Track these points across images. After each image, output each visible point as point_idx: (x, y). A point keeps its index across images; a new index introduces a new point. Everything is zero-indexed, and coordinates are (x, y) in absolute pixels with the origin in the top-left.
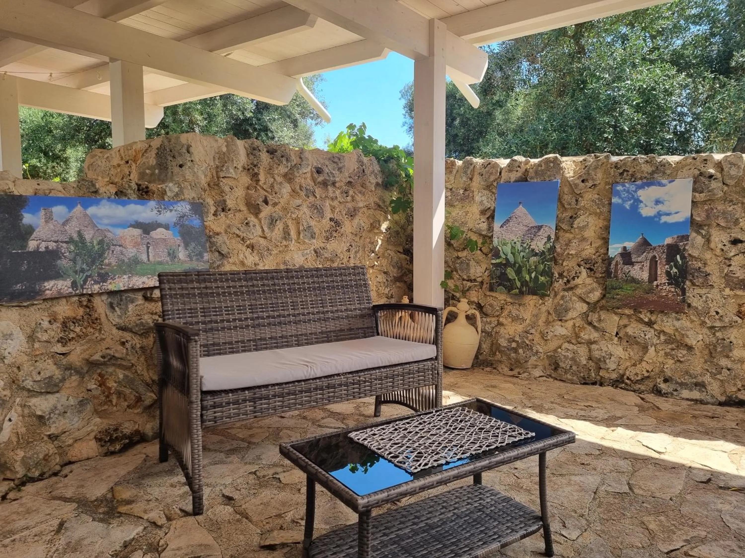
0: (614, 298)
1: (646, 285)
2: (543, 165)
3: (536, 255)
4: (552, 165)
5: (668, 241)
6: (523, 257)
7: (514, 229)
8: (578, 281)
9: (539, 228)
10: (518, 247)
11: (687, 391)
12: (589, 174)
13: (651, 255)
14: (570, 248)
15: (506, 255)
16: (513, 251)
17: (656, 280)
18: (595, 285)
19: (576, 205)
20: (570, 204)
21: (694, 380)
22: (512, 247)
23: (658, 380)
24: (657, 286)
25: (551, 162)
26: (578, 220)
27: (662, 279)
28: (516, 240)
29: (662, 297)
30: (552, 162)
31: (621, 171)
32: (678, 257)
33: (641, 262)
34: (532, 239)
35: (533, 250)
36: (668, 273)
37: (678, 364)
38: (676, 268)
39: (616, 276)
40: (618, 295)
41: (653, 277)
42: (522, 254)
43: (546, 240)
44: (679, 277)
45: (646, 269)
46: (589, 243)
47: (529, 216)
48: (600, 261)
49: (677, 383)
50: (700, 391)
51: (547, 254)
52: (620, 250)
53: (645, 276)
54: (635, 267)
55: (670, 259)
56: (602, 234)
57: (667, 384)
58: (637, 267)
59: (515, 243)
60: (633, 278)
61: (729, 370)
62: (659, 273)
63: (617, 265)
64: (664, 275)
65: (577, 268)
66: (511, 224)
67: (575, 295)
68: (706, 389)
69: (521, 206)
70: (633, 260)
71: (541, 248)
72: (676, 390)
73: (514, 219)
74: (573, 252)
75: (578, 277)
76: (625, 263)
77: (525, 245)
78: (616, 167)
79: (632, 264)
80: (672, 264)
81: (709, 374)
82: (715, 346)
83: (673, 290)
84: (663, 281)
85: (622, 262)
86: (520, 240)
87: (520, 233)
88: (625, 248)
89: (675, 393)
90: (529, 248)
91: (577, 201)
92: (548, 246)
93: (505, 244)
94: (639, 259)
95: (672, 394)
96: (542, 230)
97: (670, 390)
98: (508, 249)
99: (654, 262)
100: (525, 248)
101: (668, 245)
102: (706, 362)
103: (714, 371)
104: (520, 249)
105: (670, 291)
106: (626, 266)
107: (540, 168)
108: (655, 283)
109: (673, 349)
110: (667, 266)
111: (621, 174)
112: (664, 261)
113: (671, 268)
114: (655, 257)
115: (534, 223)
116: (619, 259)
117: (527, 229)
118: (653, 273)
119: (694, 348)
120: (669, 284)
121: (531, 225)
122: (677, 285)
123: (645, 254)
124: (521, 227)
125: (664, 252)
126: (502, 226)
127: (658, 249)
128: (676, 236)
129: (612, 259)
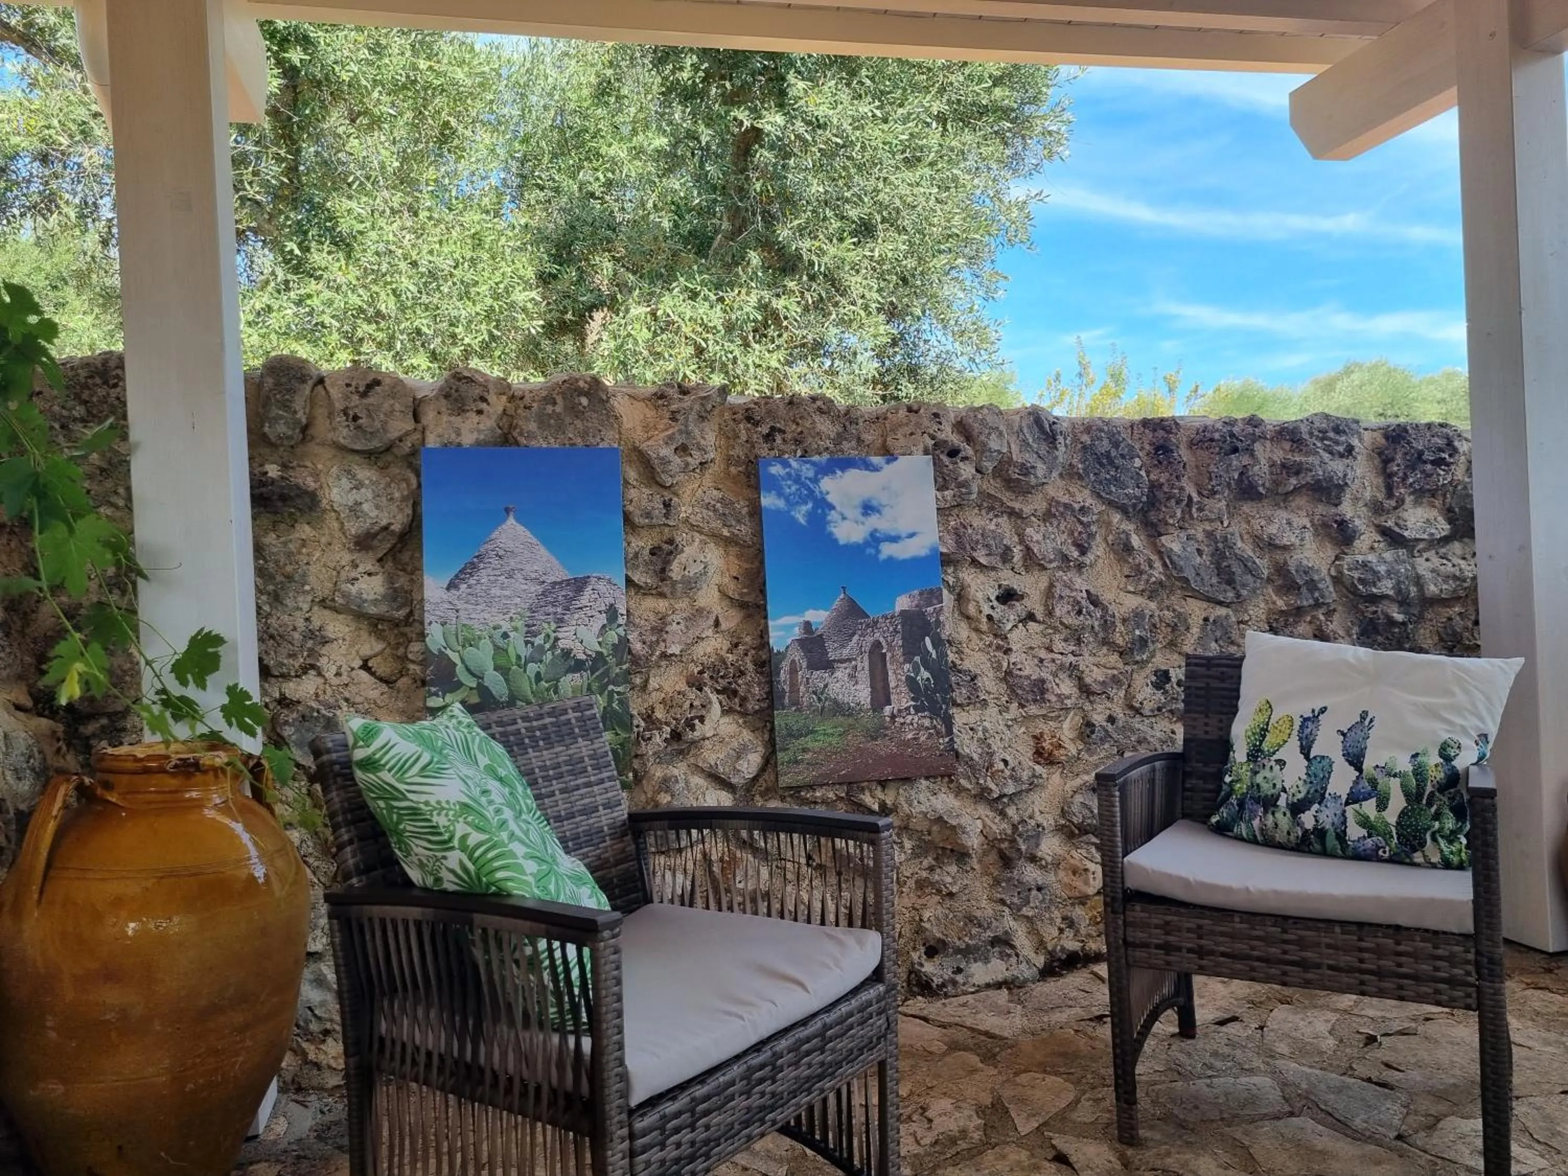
0: (797, 762)
1: (867, 719)
2: (559, 400)
3: (579, 666)
4: (584, 401)
5: (903, 603)
6: (538, 678)
7: (495, 591)
8: (701, 730)
9: (579, 584)
10: (518, 646)
11: (979, 964)
12: (688, 433)
13: (870, 640)
14: (669, 638)
15: (479, 677)
16: (502, 662)
17: (889, 702)
18: (747, 735)
19: (667, 516)
20: (648, 515)
21: (990, 934)
22: (497, 648)
23: (915, 956)
24: (893, 717)
25: (581, 392)
26: (682, 558)
27: (901, 700)
28: (506, 626)
29: (907, 744)
30: (586, 394)
31: (765, 430)
32: (927, 640)
33: (849, 660)
34: (560, 621)
35: (567, 653)
36: (911, 683)
37: (948, 903)
38: (926, 669)
39: (796, 703)
40: (805, 750)
41: (881, 696)
42: (532, 668)
43: (602, 619)
44: (935, 691)
45: (864, 676)
46: (711, 622)
47: (543, 552)
48: (750, 667)
49: (958, 951)
50: (1004, 956)
51: (611, 660)
52: (797, 633)
53: (863, 694)
54: (838, 674)
55: (912, 648)
56: (741, 594)
57: (937, 960)
58: (841, 673)
59: (505, 636)
60: (835, 701)
61: (1039, 889)
62: (892, 684)
63: (793, 671)
64: (904, 689)
65: (692, 694)
66: (484, 576)
67: (698, 769)
68: (1013, 947)
69: (511, 520)
70: (832, 656)
71: (594, 646)
72: (959, 971)
73: (495, 562)
74: (675, 649)
75: (702, 719)
76: (812, 666)
77: (539, 640)
78: (749, 419)
79: (829, 666)
80: (917, 659)
81: (1007, 910)
82: (1013, 841)
83: (927, 722)
84: (904, 705)
85: (804, 665)
86: (519, 624)
87: (520, 604)
88: (807, 625)
89: (960, 978)
90: (554, 647)
91: (667, 505)
92: (612, 637)
93: (470, 642)
94: (846, 652)
95: (954, 983)
96: (588, 591)
97: (948, 974)
98: (483, 656)
99: (877, 656)
100: (541, 650)
101: (903, 613)
102: (997, 882)
103: (1015, 900)
104: (525, 652)
105: (921, 727)
106: (817, 673)
107: (549, 409)
108: (887, 710)
109: (931, 869)
110: (907, 666)
111: (769, 437)
112: (899, 652)
113: (917, 670)
114: (877, 645)
115: (560, 573)
116: (797, 655)
117: (540, 589)
118: (879, 685)
119: (969, 856)
120: (918, 710)
121: (551, 579)
122: (935, 711)
123: (856, 638)
124: (519, 584)
125: (895, 631)
126: (452, 586)
127: (882, 624)
128: (916, 592)
129: (781, 655)
